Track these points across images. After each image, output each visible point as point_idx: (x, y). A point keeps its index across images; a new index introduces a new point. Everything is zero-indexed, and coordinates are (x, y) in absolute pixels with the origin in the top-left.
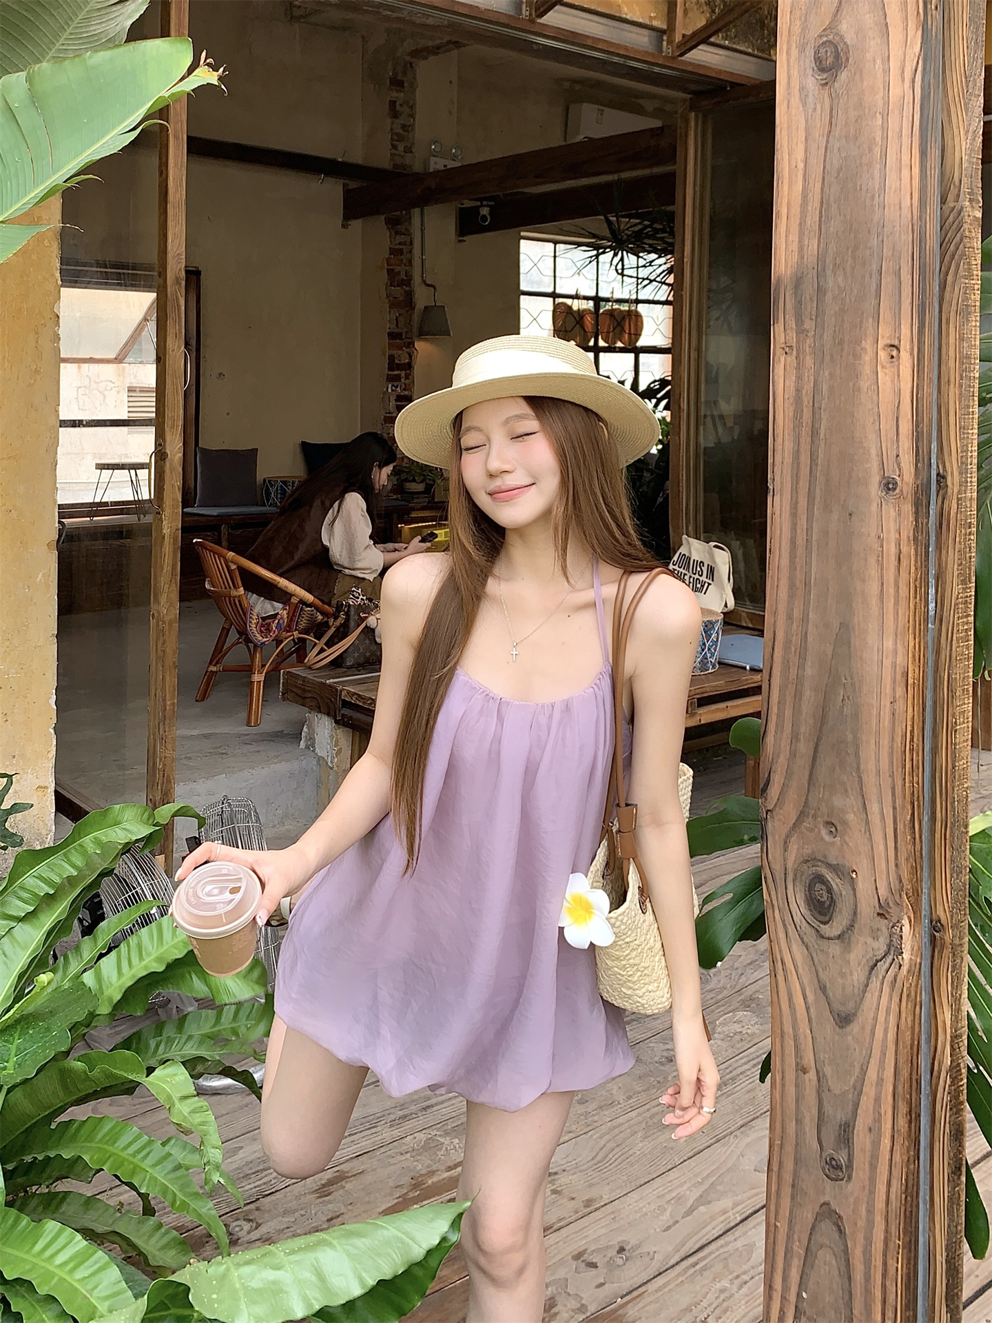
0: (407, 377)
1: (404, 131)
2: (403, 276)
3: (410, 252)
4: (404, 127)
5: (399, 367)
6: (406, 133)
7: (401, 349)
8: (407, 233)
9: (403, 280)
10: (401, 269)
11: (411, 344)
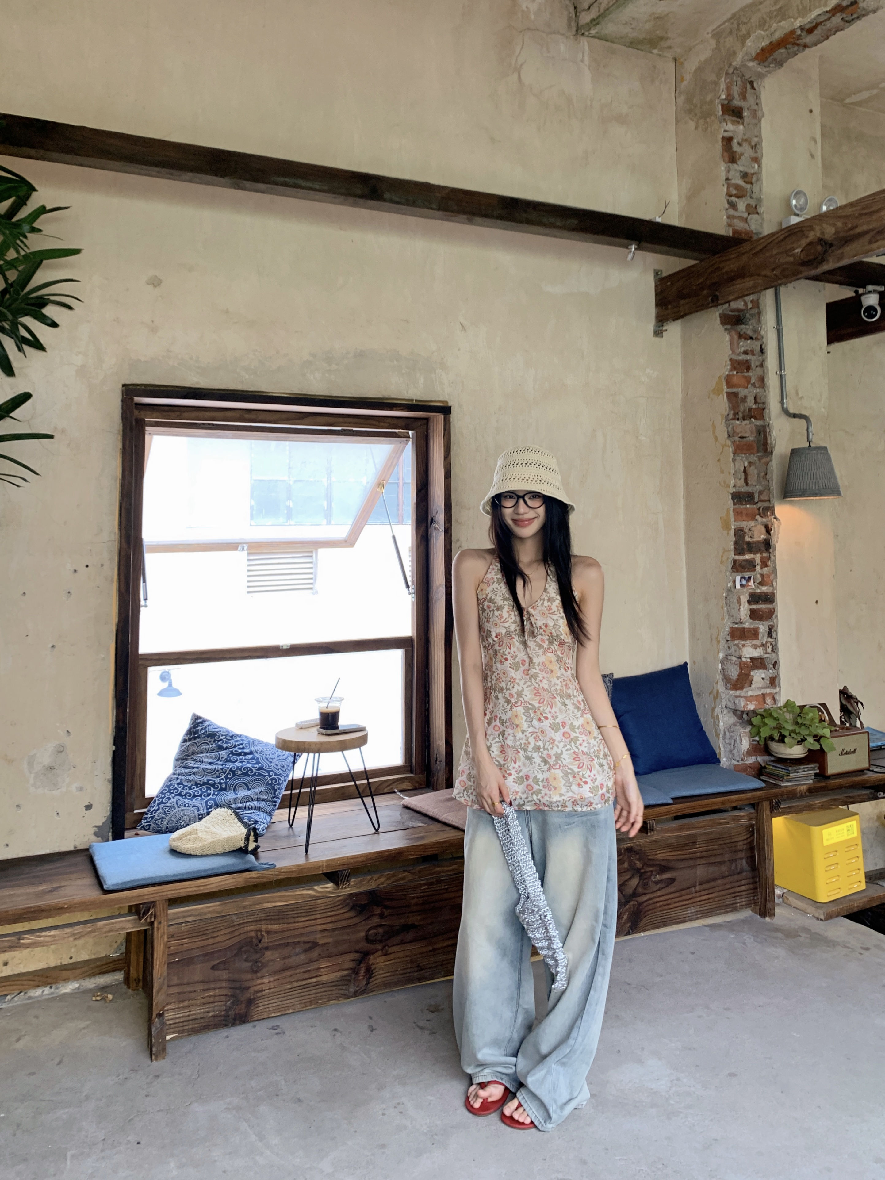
0: (764, 564)
1: (746, 182)
2: (750, 403)
3: (762, 365)
4: (745, 176)
5: (751, 548)
6: (749, 186)
7: (753, 518)
8: (755, 336)
9: (750, 410)
10: (748, 393)
11: (768, 510)
